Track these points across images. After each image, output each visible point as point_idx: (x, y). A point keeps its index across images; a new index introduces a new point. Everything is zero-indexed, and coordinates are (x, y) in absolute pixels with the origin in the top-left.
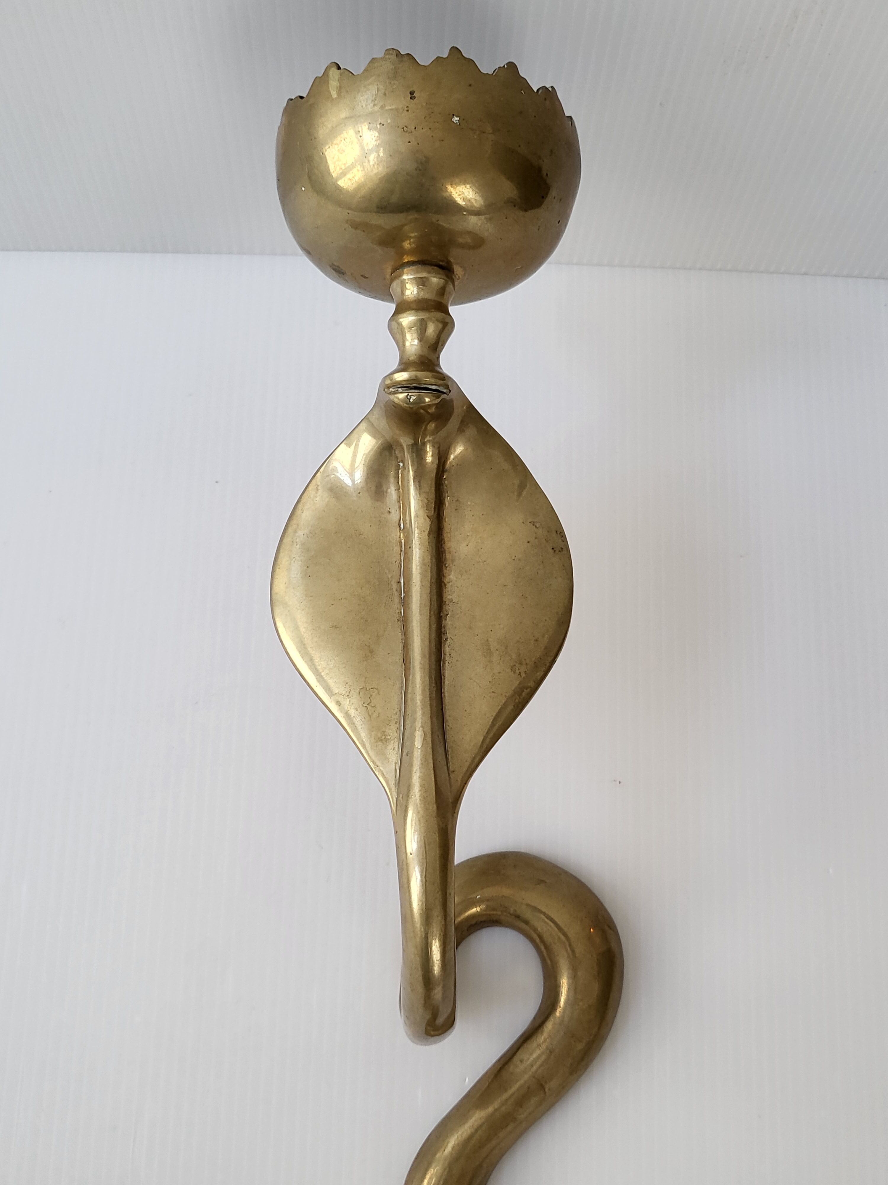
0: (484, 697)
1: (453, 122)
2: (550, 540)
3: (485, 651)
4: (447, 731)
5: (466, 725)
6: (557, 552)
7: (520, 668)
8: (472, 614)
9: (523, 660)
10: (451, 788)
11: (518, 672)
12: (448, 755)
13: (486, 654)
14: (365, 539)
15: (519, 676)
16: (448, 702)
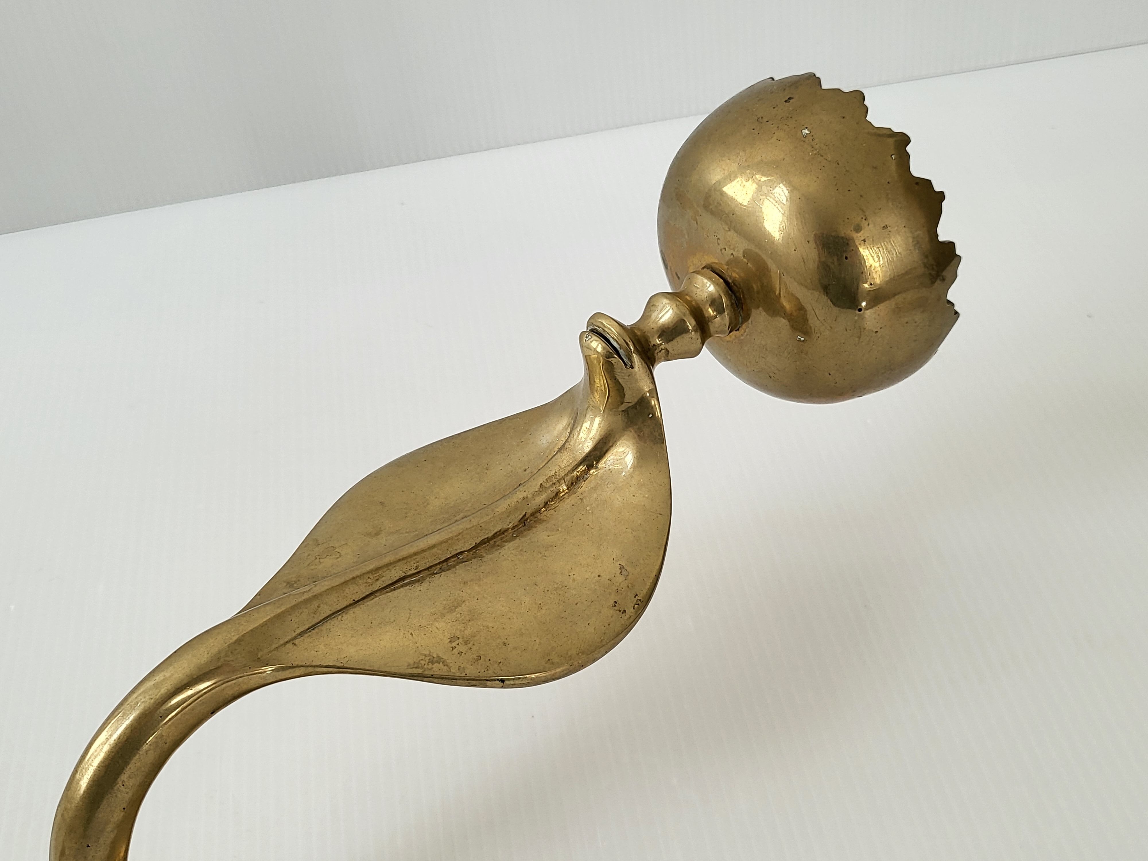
0: (400, 629)
1: (802, 132)
2: (622, 594)
3: (451, 605)
4: (336, 618)
5: (356, 631)
6: (616, 608)
7: (460, 644)
8: (481, 577)
9: (471, 643)
10: (274, 650)
11: (454, 645)
12: (310, 631)
13: (448, 607)
14: (485, 474)
15: (452, 649)
16: (368, 605)
